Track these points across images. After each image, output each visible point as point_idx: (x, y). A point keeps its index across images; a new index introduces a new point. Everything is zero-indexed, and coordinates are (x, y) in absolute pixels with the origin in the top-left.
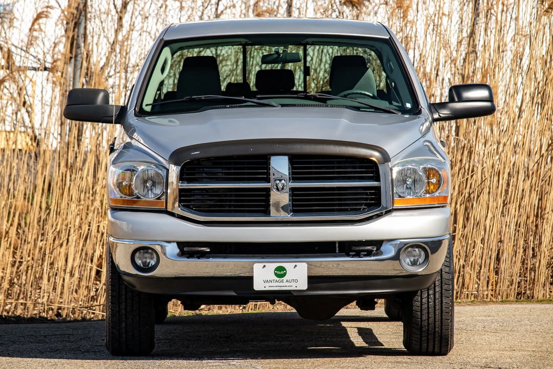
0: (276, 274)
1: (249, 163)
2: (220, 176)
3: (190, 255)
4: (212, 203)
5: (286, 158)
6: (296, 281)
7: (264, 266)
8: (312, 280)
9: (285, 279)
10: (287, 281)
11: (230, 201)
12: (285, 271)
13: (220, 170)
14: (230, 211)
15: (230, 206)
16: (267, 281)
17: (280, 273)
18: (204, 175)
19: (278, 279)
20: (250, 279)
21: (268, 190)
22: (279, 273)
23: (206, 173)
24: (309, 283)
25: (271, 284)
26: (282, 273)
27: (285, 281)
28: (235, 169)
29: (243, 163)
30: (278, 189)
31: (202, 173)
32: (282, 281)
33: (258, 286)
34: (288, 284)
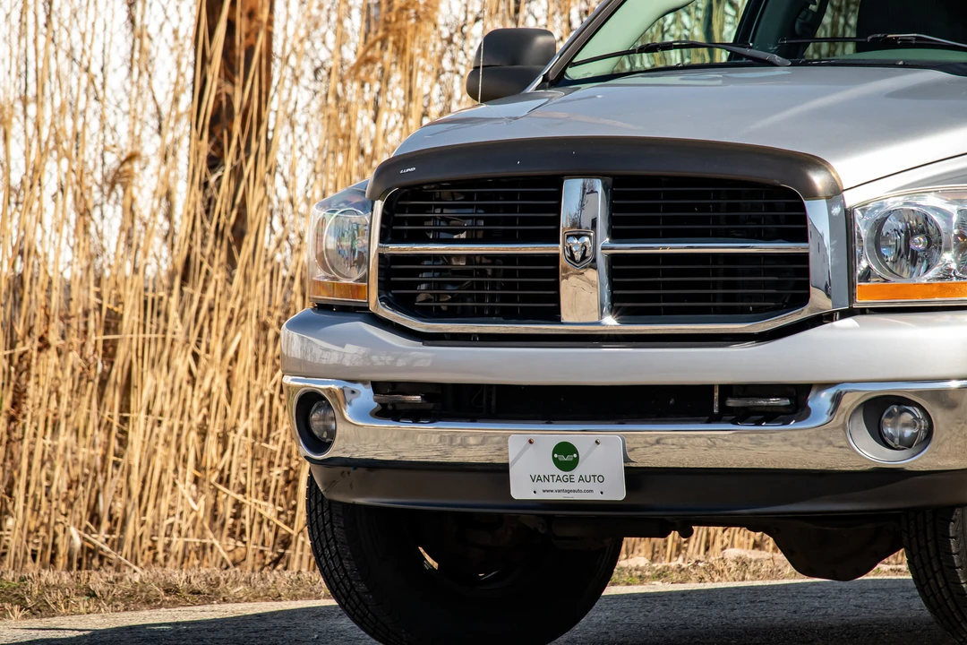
0: (556, 461)
4: (456, 290)
5: (600, 183)
6: (600, 479)
7: (531, 441)
8: (635, 477)
9: (576, 472)
10: (581, 479)
12: (575, 456)
16: (540, 478)
17: (566, 457)
19: (562, 473)
20: (498, 473)
21: (553, 260)
22: (562, 458)
24: (629, 485)
25: (547, 486)
26: (569, 458)
27: (576, 478)
32: (571, 479)
33: (521, 489)
34: (583, 486)
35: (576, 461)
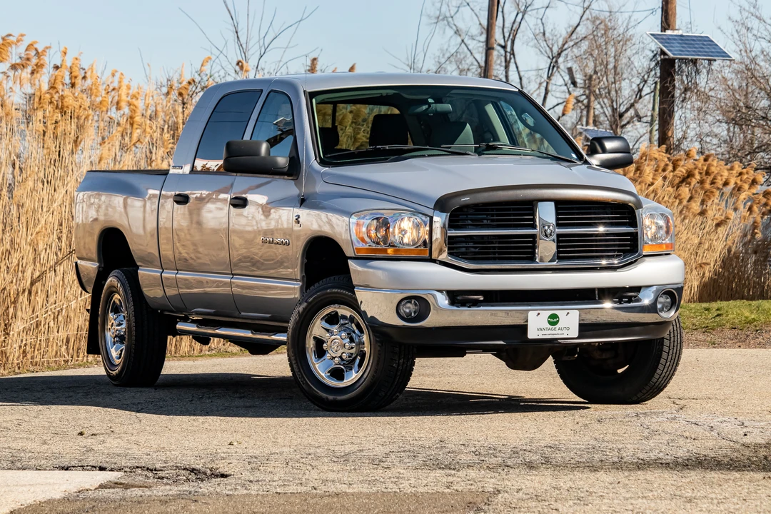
0: (549, 321)
1: (514, 210)
2: (485, 222)
3: (463, 303)
4: (477, 250)
5: (553, 203)
6: (568, 329)
7: (539, 314)
8: (585, 328)
9: (557, 326)
10: (559, 329)
11: (494, 248)
12: (558, 319)
13: (485, 217)
14: (495, 259)
15: (494, 253)
16: (541, 329)
17: (553, 320)
18: (470, 222)
19: (551, 327)
20: (523, 329)
21: (533, 237)
22: (552, 320)
23: (472, 220)
24: (580, 331)
25: (544, 332)
26: (555, 320)
27: (557, 329)
28: (498, 215)
29: (509, 210)
30: (546, 236)
31: (467, 220)
32: (555, 329)
33: (532, 334)
34: (560, 332)
35: (558, 322)
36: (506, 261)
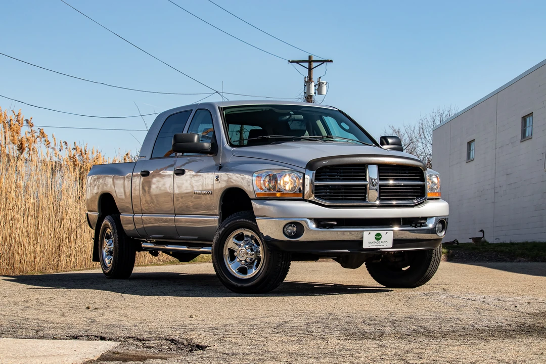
0: (376, 238)
1: (354, 169)
2: (337, 177)
3: (324, 226)
4: (332, 194)
5: (376, 166)
6: (386, 242)
7: (370, 233)
8: (397, 242)
9: (380, 241)
10: (382, 242)
11: (342, 193)
12: (381, 236)
13: (336, 174)
14: (342, 199)
15: (342, 196)
16: (371, 243)
17: (378, 237)
18: (327, 177)
19: (377, 241)
20: (360, 242)
21: (365, 186)
22: (377, 237)
23: (328, 176)
24: (393, 244)
26: (379, 237)
28: (344, 173)
29: (351, 169)
30: (373, 185)
31: (326, 175)
32: (379, 243)
33: (366, 246)
34: (382, 244)
35: (381, 238)
36: (349, 201)
